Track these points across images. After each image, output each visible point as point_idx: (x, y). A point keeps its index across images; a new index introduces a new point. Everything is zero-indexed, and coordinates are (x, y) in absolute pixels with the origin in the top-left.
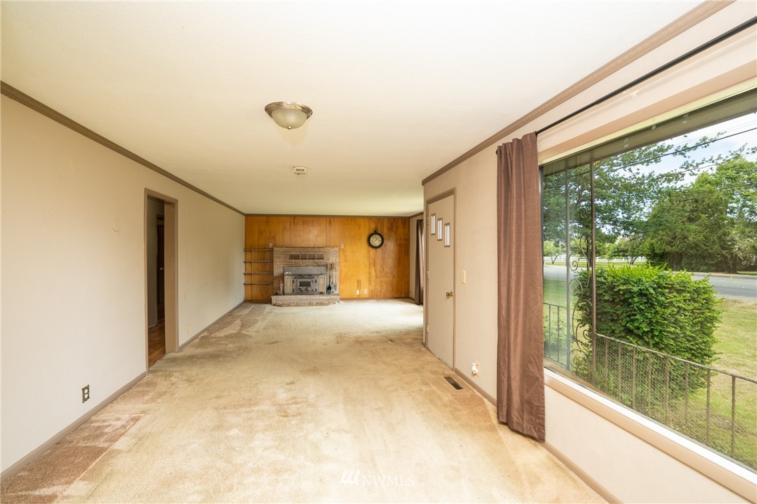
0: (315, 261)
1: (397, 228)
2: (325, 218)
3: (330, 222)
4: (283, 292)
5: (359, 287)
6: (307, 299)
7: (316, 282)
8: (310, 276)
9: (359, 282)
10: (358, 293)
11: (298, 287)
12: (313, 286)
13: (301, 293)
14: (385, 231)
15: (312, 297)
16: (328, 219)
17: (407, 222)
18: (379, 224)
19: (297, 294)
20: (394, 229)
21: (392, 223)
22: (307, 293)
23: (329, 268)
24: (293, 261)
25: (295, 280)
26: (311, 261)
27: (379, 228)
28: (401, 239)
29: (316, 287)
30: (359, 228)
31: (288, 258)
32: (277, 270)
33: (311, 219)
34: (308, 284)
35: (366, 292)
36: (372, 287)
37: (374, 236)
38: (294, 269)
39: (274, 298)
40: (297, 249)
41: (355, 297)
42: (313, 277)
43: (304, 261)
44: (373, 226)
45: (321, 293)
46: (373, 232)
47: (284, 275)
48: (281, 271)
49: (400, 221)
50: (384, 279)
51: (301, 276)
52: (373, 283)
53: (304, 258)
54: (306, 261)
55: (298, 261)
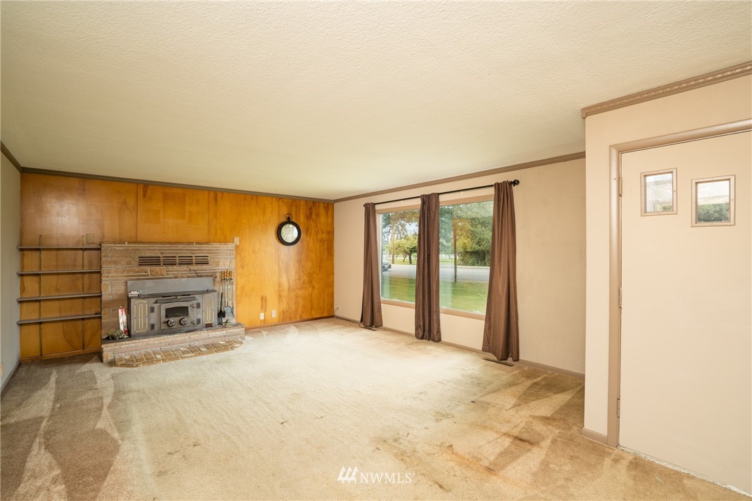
0: (190, 267)
1: (317, 215)
2: (206, 192)
3: (216, 200)
4: (128, 332)
5: (264, 307)
6: (184, 341)
7: (198, 306)
8: (187, 295)
9: (263, 299)
10: (262, 316)
11: (164, 319)
12: (194, 315)
13: (169, 330)
14: (302, 220)
15: (193, 336)
16: (212, 194)
17: (330, 207)
18: (294, 210)
19: (162, 333)
20: (314, 216)
21: (311, 208)
22: (182, 328)
23: (218, 279)
24: (148, 268)
25: (156, 306)
26: (185, 267)
27: (293, 214)
28: (323, 233)
29: (199, 316)
30: (264, 213)
31: (135, 263)
32: (111, 288)
33: (180, 191)
34: (184, 311)
35: (274, 314)
36: (284, 306)
37: (287, 226)
38: (149, 283)
39: (109, 350)
40: (156, 247)
41: (258, 324)
42: (194, 299)
43: (170, 268)
44: (285, 211)
45: (209, 326)
46: (285, 220)
47: (129, 299)
48: (120, 289)
49: (322, 205)
50: (301, 293)
51: (166, 297)
52: (285, 301)
53: (170, 262)
54: (175, 267)
55: (157, 268)
